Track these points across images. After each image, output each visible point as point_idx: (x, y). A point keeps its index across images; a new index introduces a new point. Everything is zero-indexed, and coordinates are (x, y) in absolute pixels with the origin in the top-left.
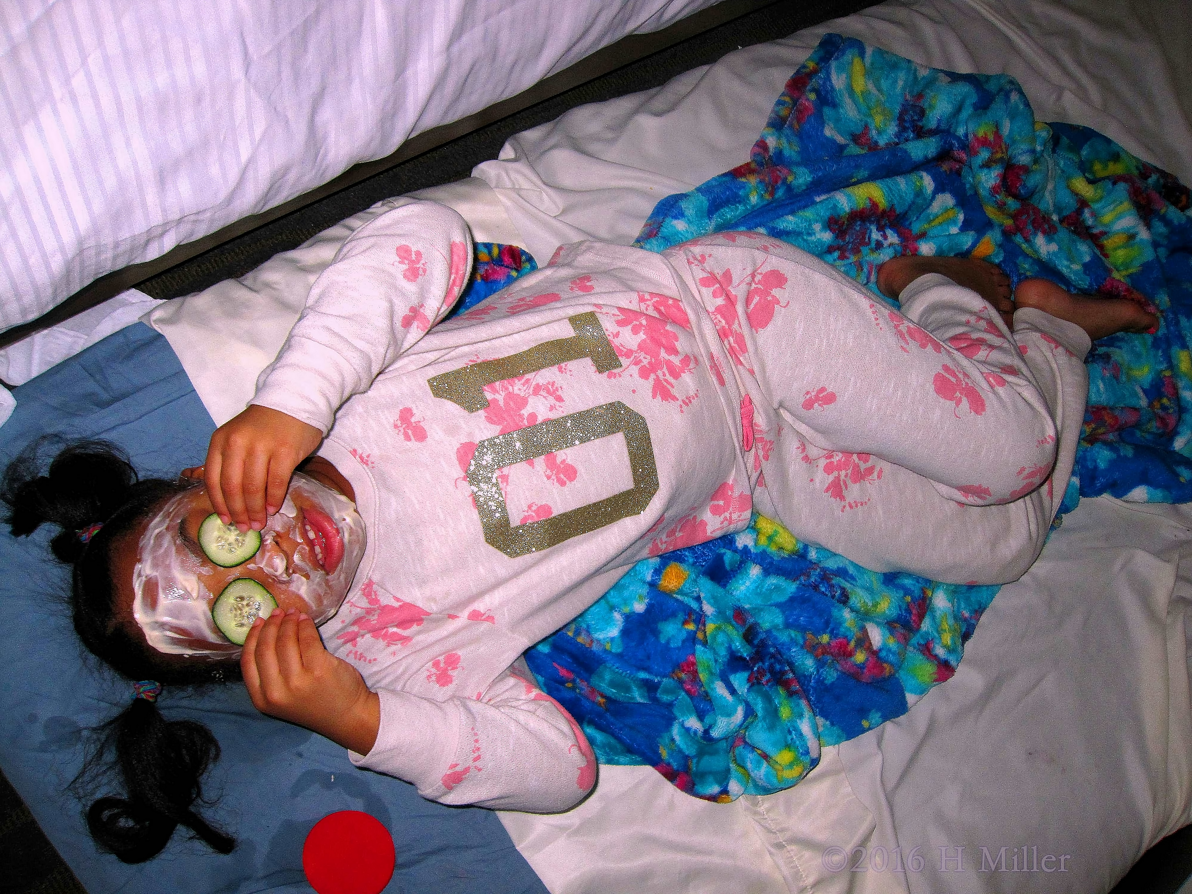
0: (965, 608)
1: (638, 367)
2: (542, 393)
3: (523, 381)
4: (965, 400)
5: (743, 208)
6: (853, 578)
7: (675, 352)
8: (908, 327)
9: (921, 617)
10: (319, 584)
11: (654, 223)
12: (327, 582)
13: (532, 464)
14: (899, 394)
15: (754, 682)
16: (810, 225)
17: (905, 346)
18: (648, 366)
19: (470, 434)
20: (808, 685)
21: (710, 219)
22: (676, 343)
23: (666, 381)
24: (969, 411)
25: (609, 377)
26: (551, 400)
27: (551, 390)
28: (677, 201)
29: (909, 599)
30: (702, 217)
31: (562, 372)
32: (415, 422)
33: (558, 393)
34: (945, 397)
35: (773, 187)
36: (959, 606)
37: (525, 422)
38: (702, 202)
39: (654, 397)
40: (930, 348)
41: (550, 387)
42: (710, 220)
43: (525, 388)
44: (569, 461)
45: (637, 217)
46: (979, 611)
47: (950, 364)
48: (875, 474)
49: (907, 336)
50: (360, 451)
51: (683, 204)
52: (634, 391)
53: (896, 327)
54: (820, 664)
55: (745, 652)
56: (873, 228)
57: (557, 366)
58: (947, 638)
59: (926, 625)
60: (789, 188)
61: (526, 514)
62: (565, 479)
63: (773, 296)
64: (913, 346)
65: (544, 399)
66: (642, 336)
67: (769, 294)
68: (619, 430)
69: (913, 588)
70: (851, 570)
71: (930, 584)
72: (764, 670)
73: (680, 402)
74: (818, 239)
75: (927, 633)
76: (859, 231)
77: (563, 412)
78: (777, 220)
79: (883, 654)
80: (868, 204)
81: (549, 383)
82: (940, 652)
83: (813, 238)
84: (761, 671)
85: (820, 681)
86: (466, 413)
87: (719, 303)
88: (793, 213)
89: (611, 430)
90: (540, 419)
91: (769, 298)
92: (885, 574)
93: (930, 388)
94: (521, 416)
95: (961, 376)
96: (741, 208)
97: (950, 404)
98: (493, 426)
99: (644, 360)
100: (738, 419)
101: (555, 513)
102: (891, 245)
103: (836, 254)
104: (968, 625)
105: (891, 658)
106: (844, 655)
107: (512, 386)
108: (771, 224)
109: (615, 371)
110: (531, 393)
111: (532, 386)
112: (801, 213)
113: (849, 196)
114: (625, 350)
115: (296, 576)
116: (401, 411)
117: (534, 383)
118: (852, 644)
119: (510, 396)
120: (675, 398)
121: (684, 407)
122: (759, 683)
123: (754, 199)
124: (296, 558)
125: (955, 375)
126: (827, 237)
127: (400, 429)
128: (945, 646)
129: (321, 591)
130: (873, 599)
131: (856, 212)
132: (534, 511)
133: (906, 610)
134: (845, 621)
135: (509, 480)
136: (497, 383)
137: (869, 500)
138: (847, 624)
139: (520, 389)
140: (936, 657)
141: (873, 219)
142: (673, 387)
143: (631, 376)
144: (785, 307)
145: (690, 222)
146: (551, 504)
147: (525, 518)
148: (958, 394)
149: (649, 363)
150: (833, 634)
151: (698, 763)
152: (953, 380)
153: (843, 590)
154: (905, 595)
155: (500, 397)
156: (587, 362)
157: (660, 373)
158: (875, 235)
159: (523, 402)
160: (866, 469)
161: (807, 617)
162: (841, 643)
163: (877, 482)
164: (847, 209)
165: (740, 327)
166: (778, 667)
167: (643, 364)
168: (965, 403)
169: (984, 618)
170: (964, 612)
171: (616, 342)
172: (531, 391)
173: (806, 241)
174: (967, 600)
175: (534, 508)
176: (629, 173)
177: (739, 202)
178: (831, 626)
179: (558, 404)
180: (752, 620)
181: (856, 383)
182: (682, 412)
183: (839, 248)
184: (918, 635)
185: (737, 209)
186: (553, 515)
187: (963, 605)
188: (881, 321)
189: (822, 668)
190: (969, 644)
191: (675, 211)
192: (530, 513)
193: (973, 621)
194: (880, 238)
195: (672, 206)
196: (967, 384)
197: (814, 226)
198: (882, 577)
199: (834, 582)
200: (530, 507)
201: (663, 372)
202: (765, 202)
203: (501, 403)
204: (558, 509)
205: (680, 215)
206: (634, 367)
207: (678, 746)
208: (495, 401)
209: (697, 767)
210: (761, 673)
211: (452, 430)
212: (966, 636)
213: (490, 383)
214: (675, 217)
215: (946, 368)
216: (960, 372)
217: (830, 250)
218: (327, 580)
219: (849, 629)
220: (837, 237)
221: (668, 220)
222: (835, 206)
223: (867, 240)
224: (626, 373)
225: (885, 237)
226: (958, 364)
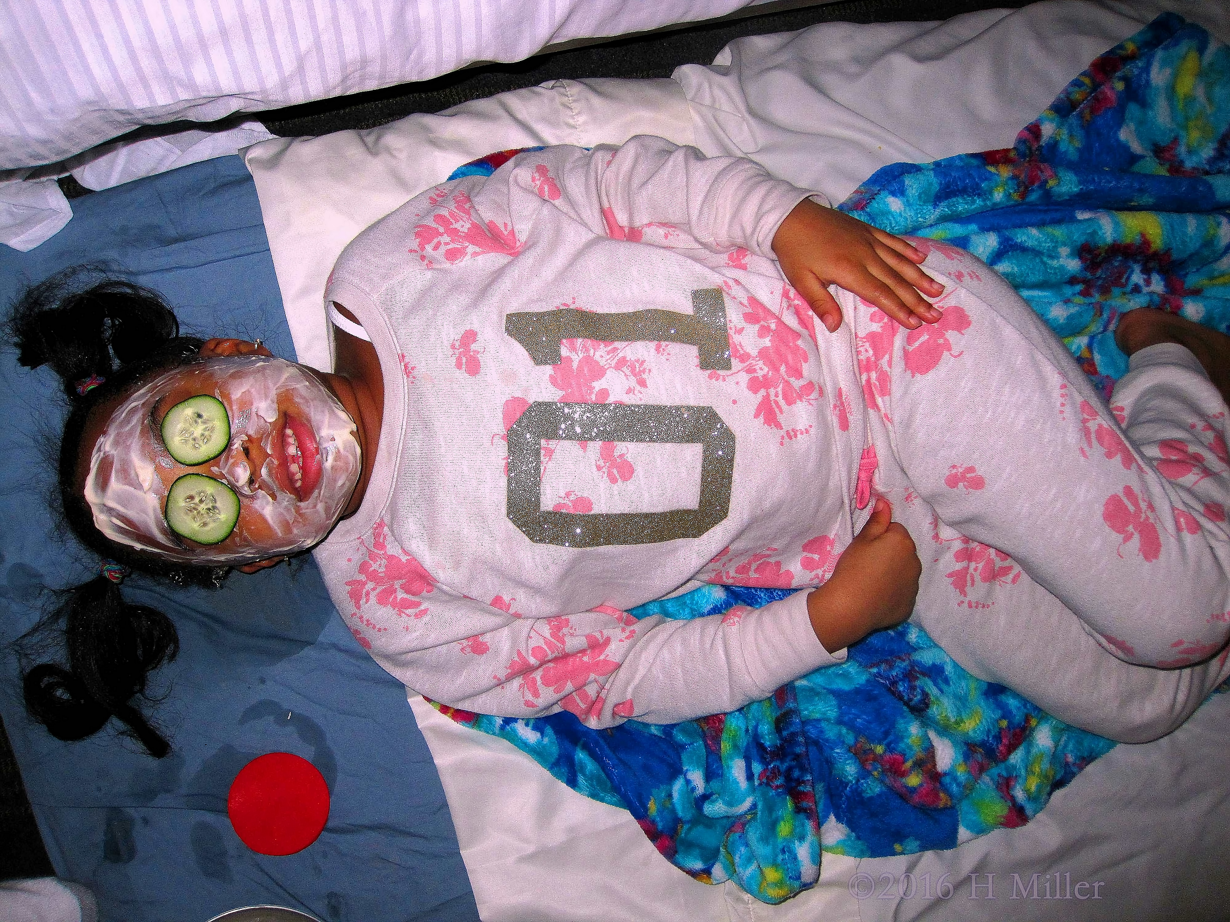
0: (1072, 751)
1: (750, 376)
2: (625, 369)
3: (610, 348)
4: (1136, 537)
5: (982, 203)
6: (947, 681)
7: (799, 374)
8: (1100, 426)
9: (1012, 748)
10: (287, 509)
11: (866, 193)
12: (298, 509)
13: (584, 448)
14: (1058, 505)
15: (768, 778)
16: (1055, 247)
17: (1086, 449)
18: (761, 379)
19: (527, 390)
20: (842, 791)
21: (935, 206)
22: (803, 364)
23: (776, 403)
24: (1137, 552)
25: (710, 377)
26: (633, 382)
27: (637, 370)
28: (902, 174)
29: (1004, 723)
30: (925, 202)
31: (658, 353)
32: (474, 351)
33: (644, 376)
34: (1113, 527)
35: (1026, 188)
36: (1065, 746)
37: (593, 397)
38: (931, 184)
39: (756, 416)
40: (1118, 459)
41: (637, 365)
42: (935, 208)
43: (608, 357)
44: (629, 458)
45: (850, 177)
46: (1086, 760)
47: (1136, 488)
48: (1011, 576)
49: (1093, 436)
50: (407, 360)
51: (908, 180)
52: (734, 402)
53: (1084, 421)
54: (864, 773)
55: (769, 740)
56: (1137, 268)
57: (656, 342)
58: (1033, 784)
59: (1016, 757)
60: (1047, 194)
61: (563, 502)
62: (618, 477)
63: (946, 340)
64: (1097, 451)
65: (625, 378)
66: (767, 342)
67: (942, 336)
68: (699, 441)
69: (1014, 711)
70: (949, 669)
71: (1039, 712)
72: (779, 771)
73: (783, 432)
74: (1062, 266)
75: (1014, 767)
76: (1116, 267)
77: (641, 399)
78: (1017, 230)
79: (947, 780)
80: (1138, 240)
81: (637, 361)
82: (1019, 794)
83: (1055, 263)
84: (776, 771)
85: (857, 792)
86: (530, 362)
87: (874, 330)
88: (1040, 225)
89: (691, 438)
90: (611, 399)
91: (941, 341)
92: (990, 684)
93: (1099, 510)
94: (591, 388)
95: (1143, 505)
96: (979, 202)
97: (1116, 537)
98: (553, 389)
99: (759, 371)
100: (855, 471)
101: (595, 510)
102: (1151, 294)
103: (1079, 288)
104: (1065, 773)
105: (954, 788)
106: (895, 773)
107: (595, 349)
108: (1007, 233)
109: (721, 372)
110: (613, 365)
111: (617, 358)
112: (1049, 229)
113: (1117, 224)
114: (742, 352)
115: (261, 492)
116: (466, 332)
117: (621, 355)
118: (909, 764)
119: (588, 360)
120: (779, 426)
121: (786, 440)
122: (768, 784)
123: (998, 196)
124: (264, 471)
125: (1136, 504)
126: (1073, 265)
127: (456, 351)
128: (1027, 791)
129: (290, 518)
130: (959, 714)
131: (1119, 246)
132: (572, 501)
133: (994, 737)
134: (909, 736)
135: (553, 457)
136: (580, 340)
137: (993, 603)
138: (909, 741)
139: (602, 356)
140: (1013, 799)
141: (1139, 258)
142: (781, 412)
143: (737, 383)
144: (955, 357)
145: (908, 204)
146: (593, 499)
147: (559, 505)
148: (1130, 528)
149: (764, 376)
150: (889, 748)
151: (690, 829)
152: (1131, 508)
153: (925, 695)
154: (1003, 717)
155: (576, 358)
156: (692, 351)
157: (772, 391)
158: (1137, 278)
159: (599, 372)
160: (1001, 568)
161: (864, 720)
162: (895, 759)
163: (1009, 586)
164: (1109, 240)
165: (890, 366)
166: (796, 774)
167: (756, 375)
168: (1136, 541)
169: (1090, 768)
170: (1070, 756)
171: (736, 339)
172: (613, 363)
173: (1045, 264)
174: (1079, 743)
175: (572, 497)
176: (861, 123)
177: (979, 195)
178: (891, 738)
179: (638, 388)
180: (791, 705)
181: (1010, 475)
182: (782, 444)
183: (1084, 281)
184: (1002, 766)
185: (973, 202)
186: (592, 512)
187: (1071, 746)
188: (1068, 409)
189: (864, 779)
190: (1058, 794)
191: (895, 186)
192: (566, 501)
193: (1075, 770)
194: (1141, 282)
195: (895, 178)
196: (1147, 518)
197: (1060, 250)
198: (985, 687)
199: (917, 683)
200: (568, 494)
201: (777, 392)
202: (1012, 203)
203: (575, 365)
204: (601, 507)
205: (900, 192)
206: (744, 373)
207: (673, 804)
208: (569, 359)
209: (686, 834)
210: (775, 773)
211: (509, 376)
212: (1058, 784)
213: (571, 337)
214: (893, 194)
215: (1128, 491)
216: (1144, 501)
217: (1073, 281)
218: (299, 506)
219: (910, 748)
220: (1086, 269)
221: (883, 194)
222: (1095, 232)
223: (1123, 280)
224: (731, 380)
225: (1148, 282)
226: (1146, 488)
